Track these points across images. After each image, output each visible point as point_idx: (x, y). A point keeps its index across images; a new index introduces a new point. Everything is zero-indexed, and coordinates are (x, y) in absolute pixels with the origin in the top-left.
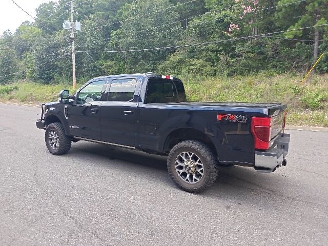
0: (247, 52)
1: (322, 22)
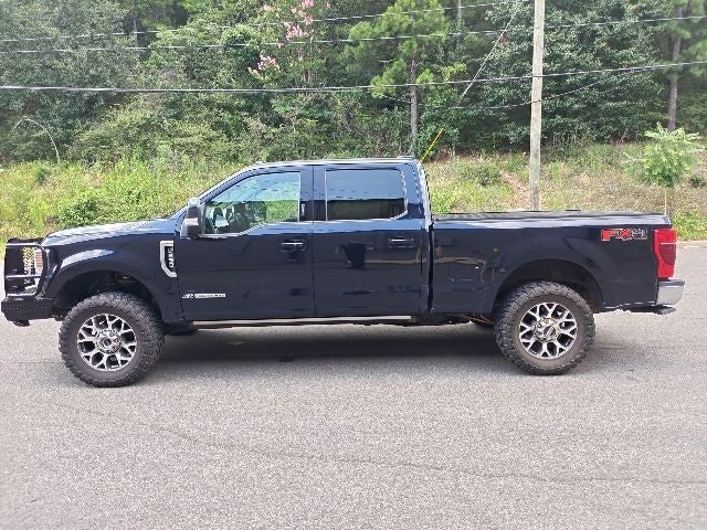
0: (299, 116)
1: (427, 77)
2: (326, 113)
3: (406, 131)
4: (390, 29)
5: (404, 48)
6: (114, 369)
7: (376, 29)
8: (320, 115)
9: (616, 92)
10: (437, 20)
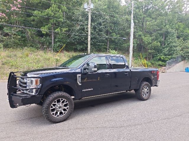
0: (15, 34)
1: (58, 30)
2: (24, 35)
3: (50, 43)
4: (47, 15)
5: (51, 21)
6: (62, 116)
7: (43, 14)
8: (22, 35)
9: (99, 41)
10: (61, 16)
